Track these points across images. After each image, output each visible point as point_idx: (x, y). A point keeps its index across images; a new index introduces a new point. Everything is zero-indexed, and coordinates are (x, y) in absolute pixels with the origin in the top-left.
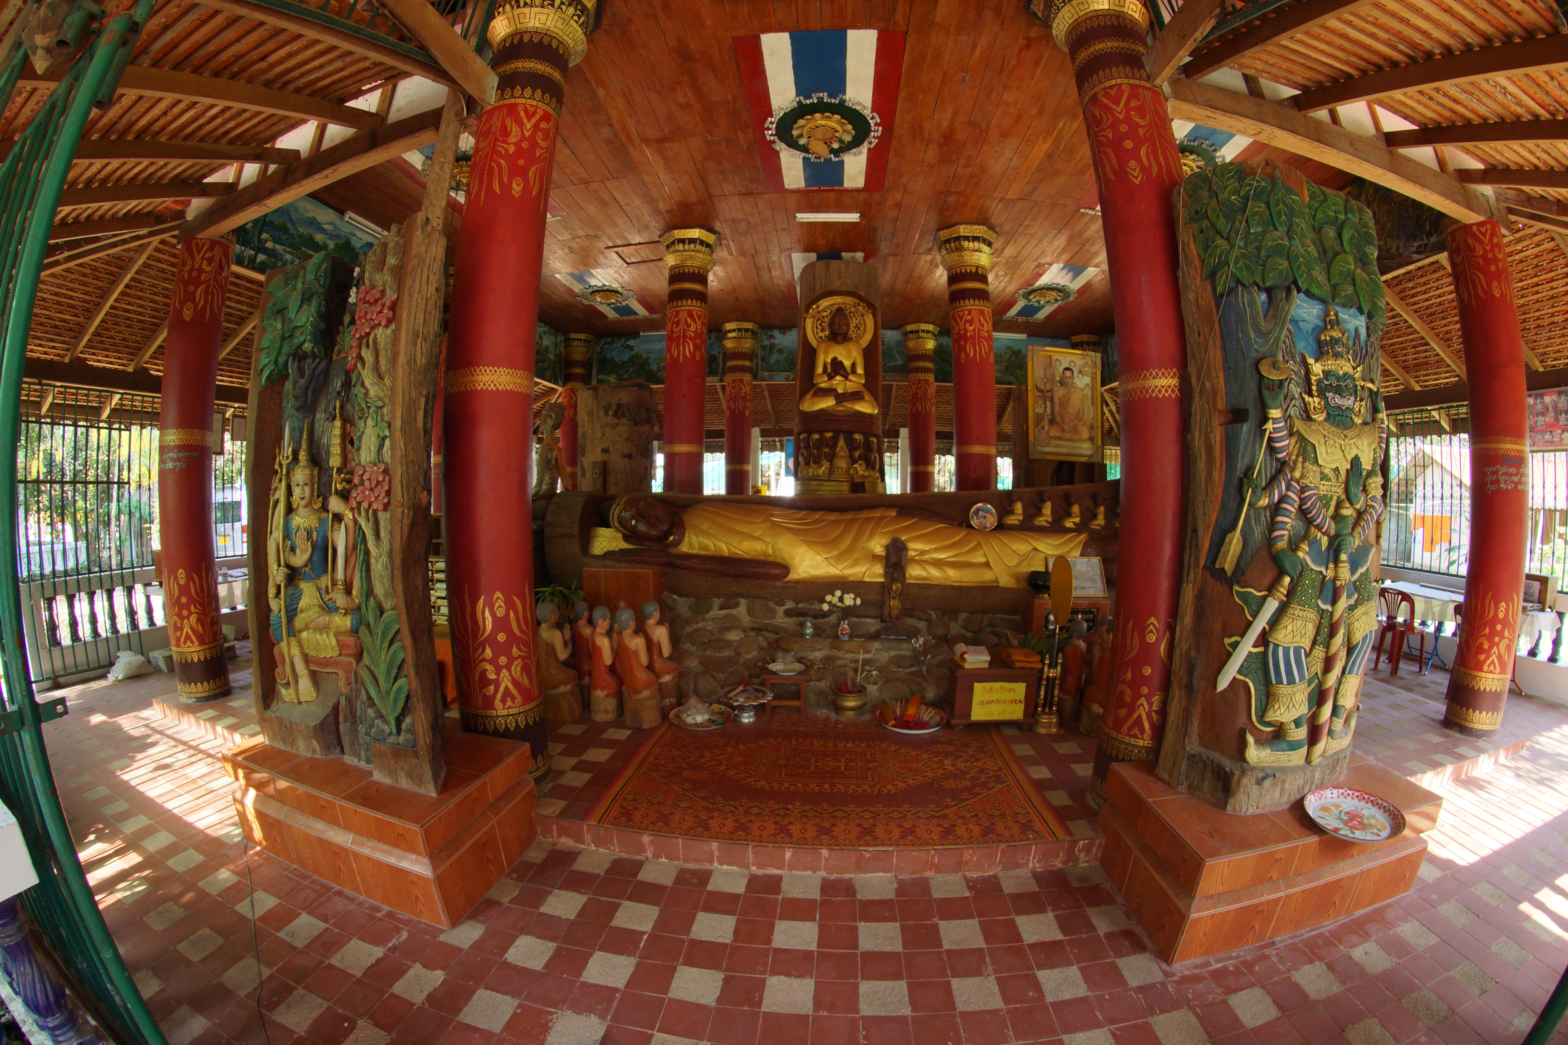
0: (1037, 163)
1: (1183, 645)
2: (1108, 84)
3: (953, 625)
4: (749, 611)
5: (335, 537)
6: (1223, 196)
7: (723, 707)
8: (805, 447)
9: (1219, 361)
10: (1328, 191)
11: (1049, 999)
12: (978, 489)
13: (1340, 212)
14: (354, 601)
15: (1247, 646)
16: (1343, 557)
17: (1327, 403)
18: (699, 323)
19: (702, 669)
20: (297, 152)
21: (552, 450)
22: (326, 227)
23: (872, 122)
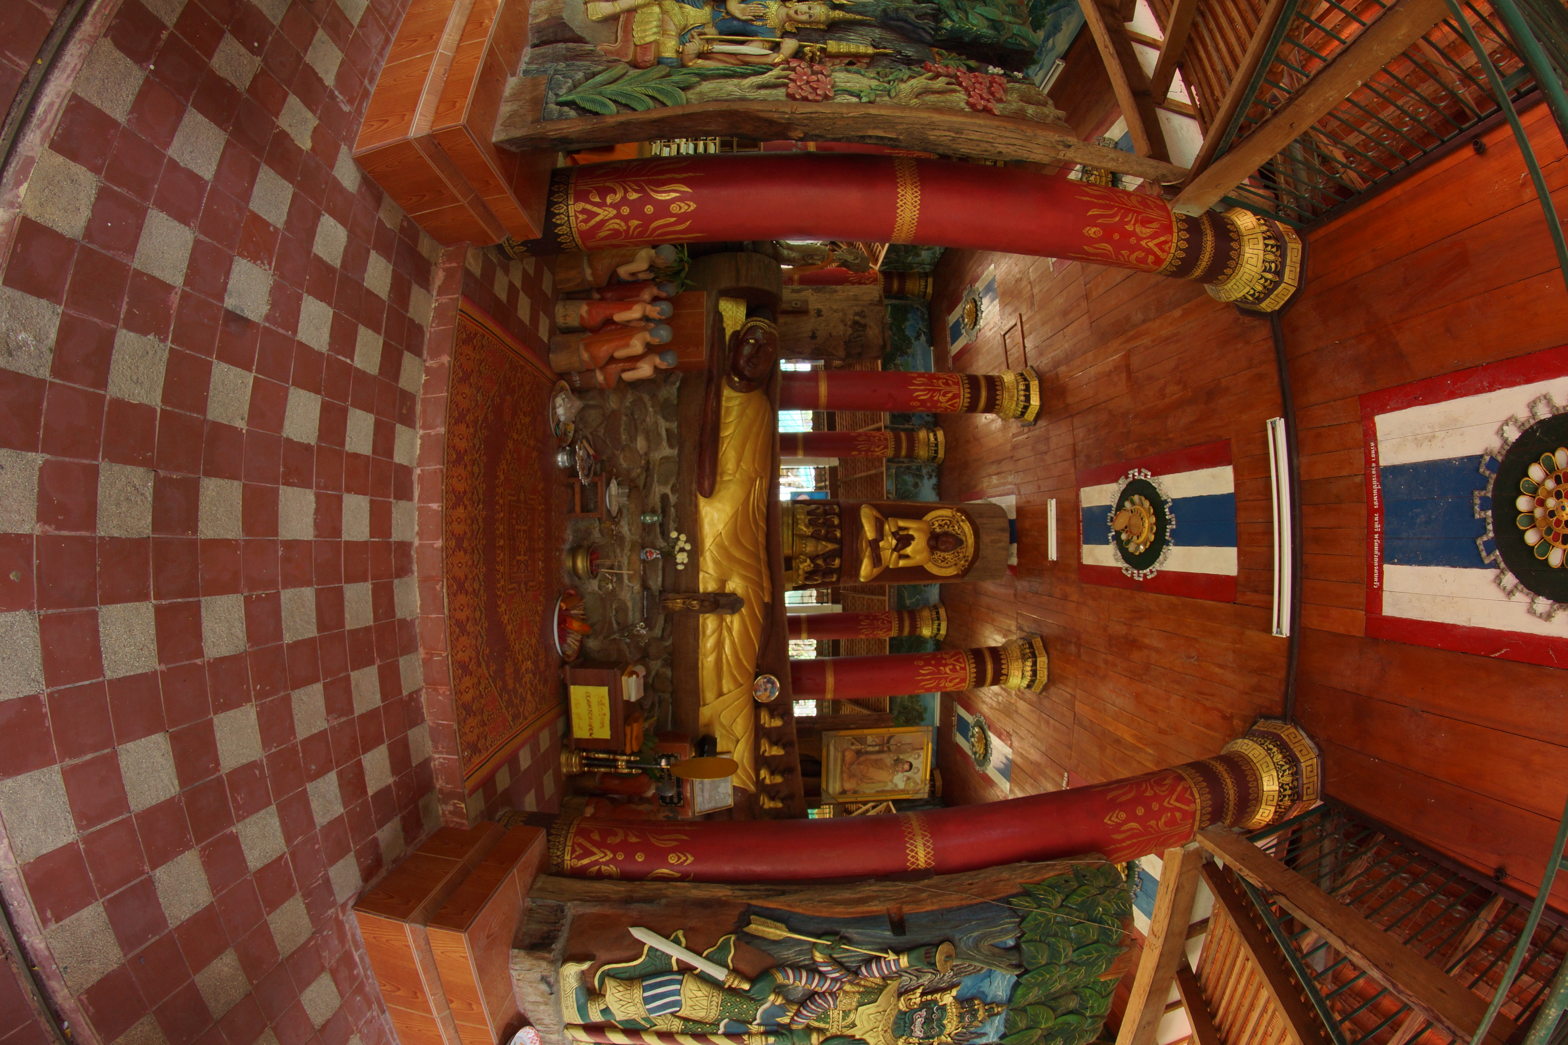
0: (1111, 729)
1: (670, 890)
2: (1195, 791)
3: (659, 662)
4: (666, 459)
5: (756, 44)
6: (1101, 899)
7: (571, 435)
8: (824, 511)
9: (949, 904)
10: (1111, 999)
11: (310, 787)
12: (793, 682)
13: (1092, 1011)
14: (691, 60)
15: (677, 953)
17: (916, 1011)
18: (947, 405)
19: (608, 412)
20: (1131, 19)
21: (823, 260)
22: (1051, 41)
23: (1147, 571)
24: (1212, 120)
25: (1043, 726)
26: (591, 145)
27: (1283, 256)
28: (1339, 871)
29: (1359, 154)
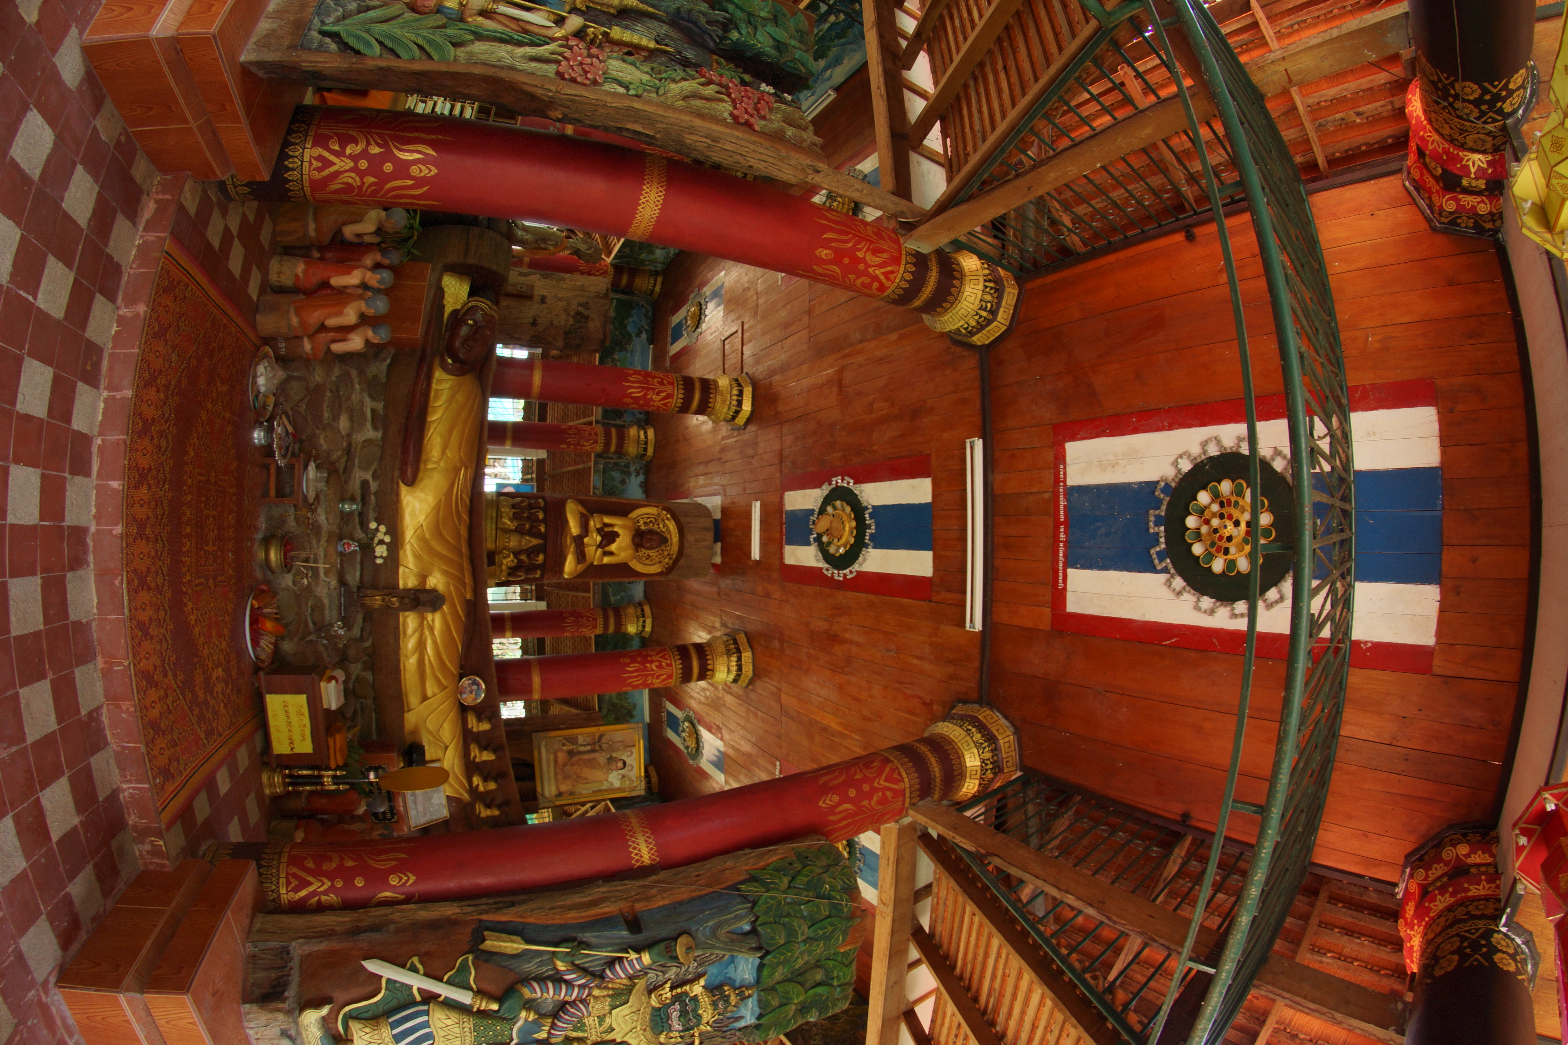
0: (817, 719)
1: (397, 914)
2: (902, 771)
3: (359, 666)
4: (369, 441)
5: (542, 13)
6: (825, 876)
7: (270, 409)
8: (529, 505)
9: (679, 897)
10: (854, 966)
12: (499, 683)
13: (839, 980)
14: (471, 16)
15: (417, 982)
17: (669, 1005)
18: (659, 404)
19: (312, 386)
20: (909, 68)
21: (556, 246)
22: (829, 72)
23: (847, 571)
24: (959, 171)
25: (752, 719)
26: (343, 86)
27: (1000, 298)
28: (1045, 830)
29: (1085, 222)
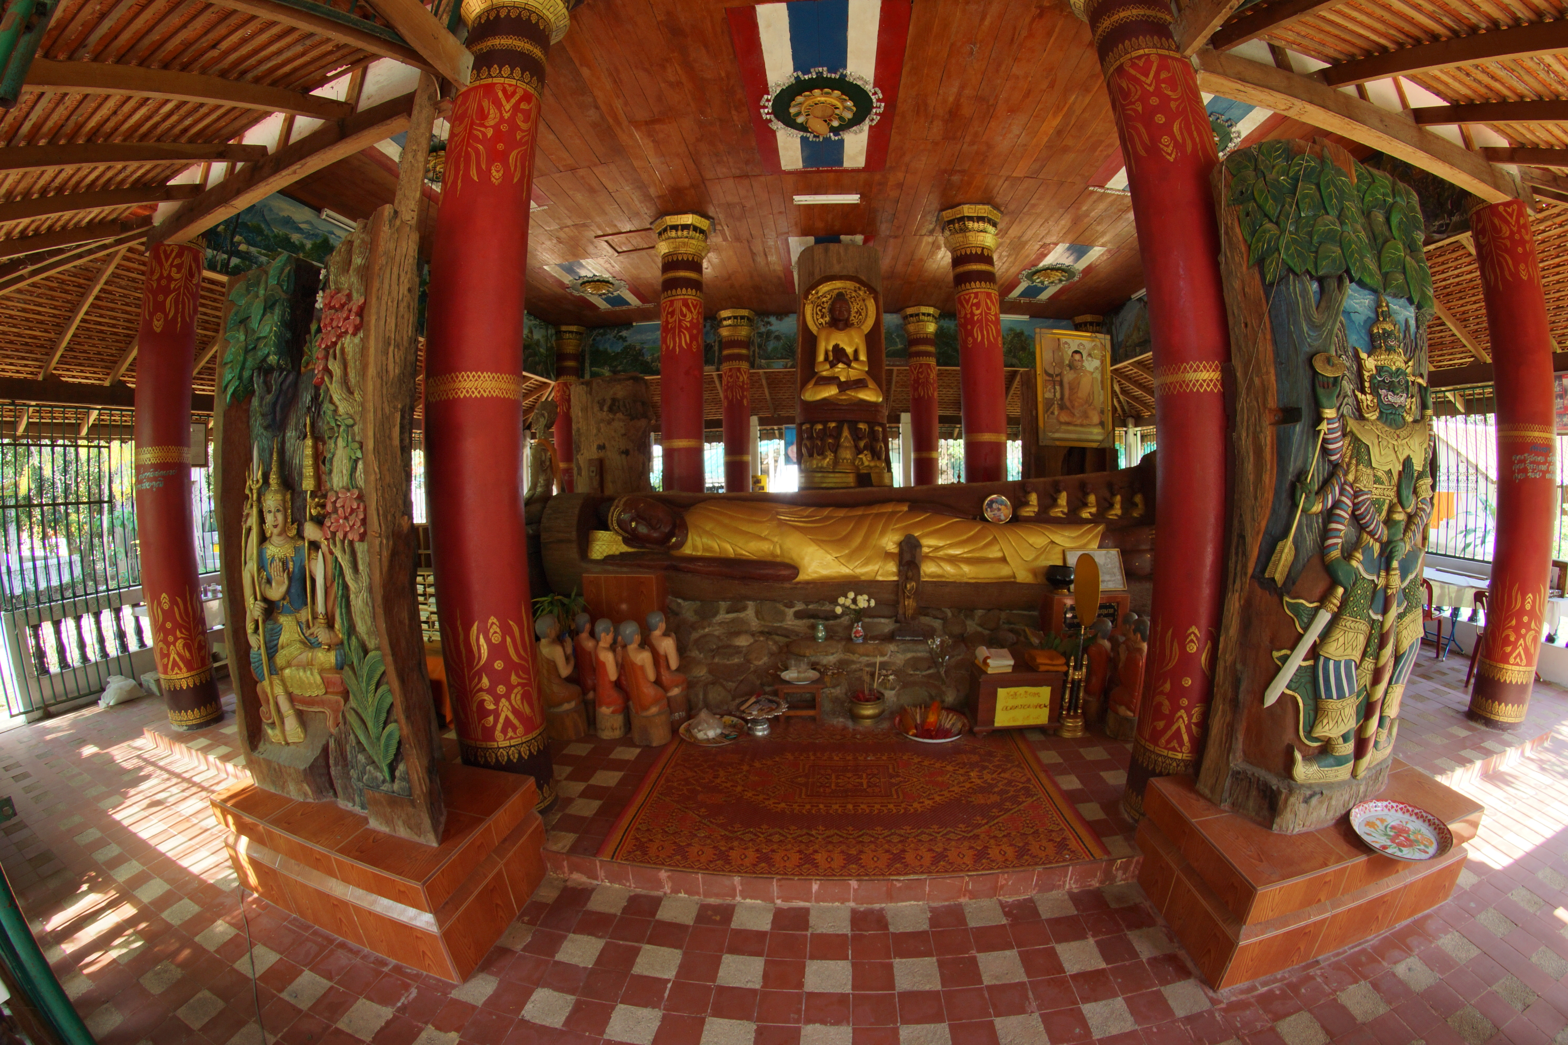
0: (1046, 139)
1: (1227, 657)
2: (1134, 54)
3: (969, 622)
4: (758, 613)
5: (313, 568)
6: (1270, 176)
7: (735, 719)
8: (808, 438)
9: (1270, 355)
10: (1375, 172)
11: (1096, 1035)
12: (989, 479)
13: (1388, 195)
14: (337, 636)
15: (1297, 660)
16: (1395, 564)
17: (1380, 400)
18: (695, 312)
19: (711, 678)
20: (265, 148)
21: (546, 450)
22: (302, 225)
23: (874, 98)
24: (362, 50)
25: (1037, 210)
